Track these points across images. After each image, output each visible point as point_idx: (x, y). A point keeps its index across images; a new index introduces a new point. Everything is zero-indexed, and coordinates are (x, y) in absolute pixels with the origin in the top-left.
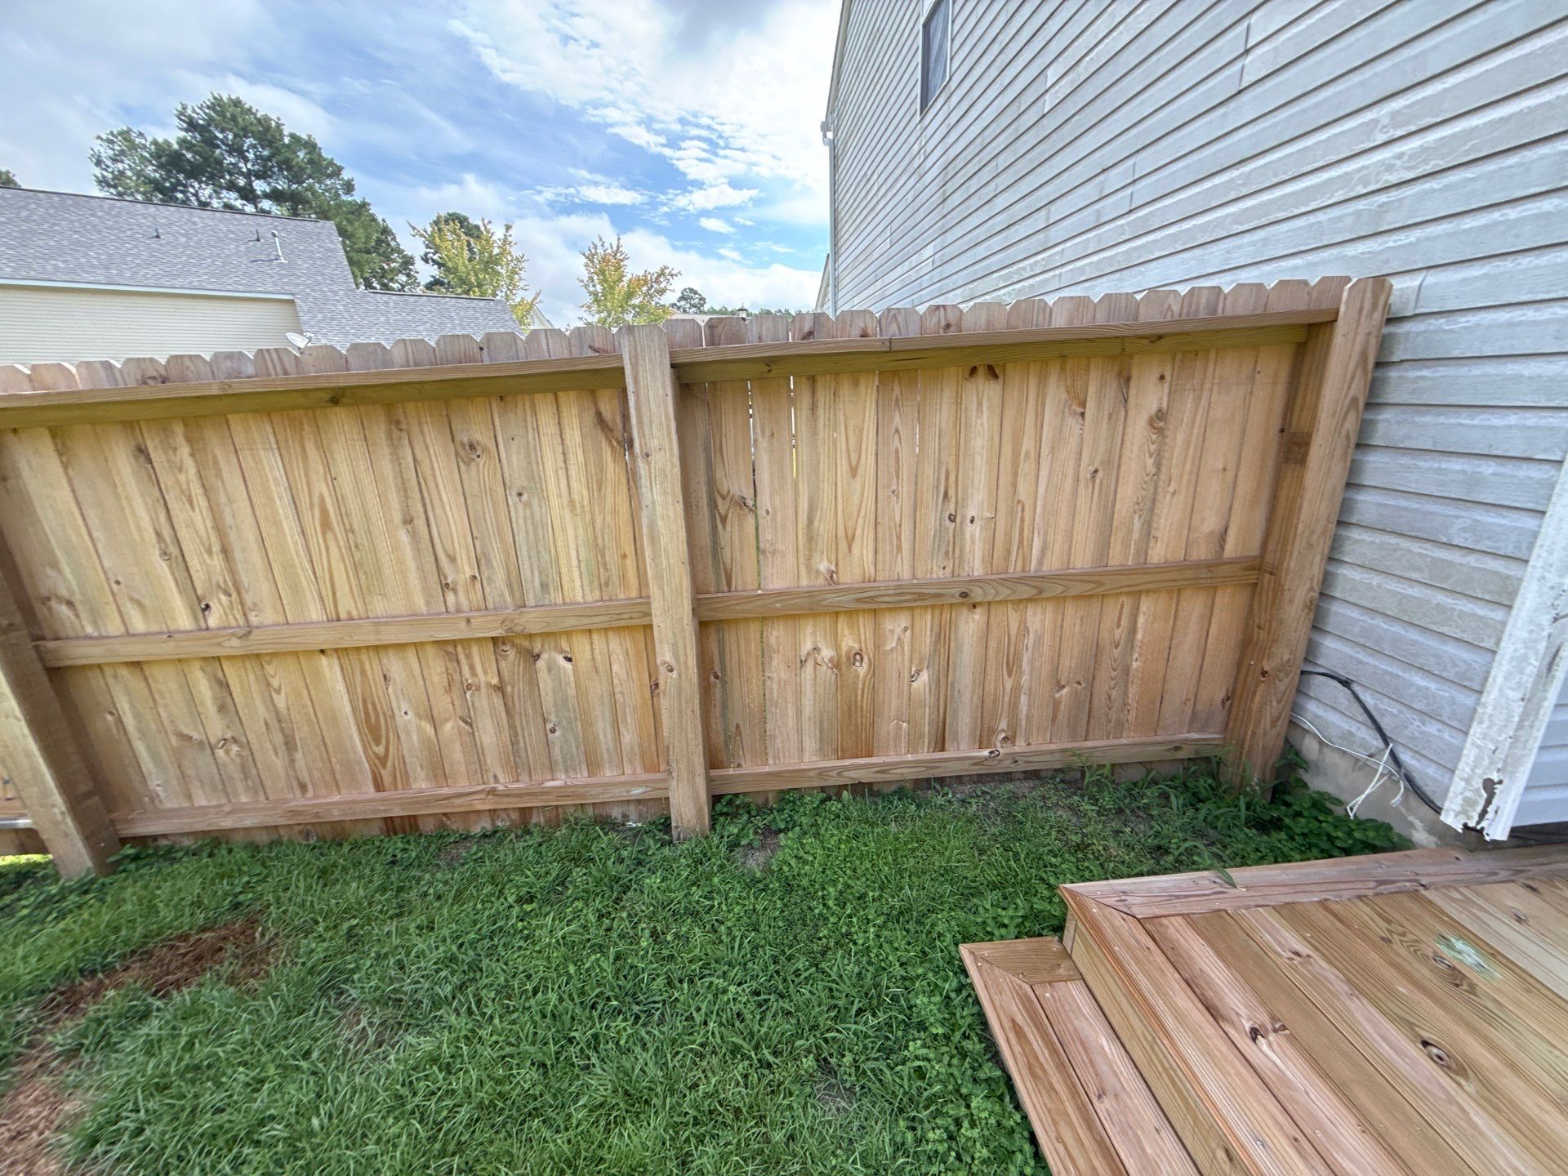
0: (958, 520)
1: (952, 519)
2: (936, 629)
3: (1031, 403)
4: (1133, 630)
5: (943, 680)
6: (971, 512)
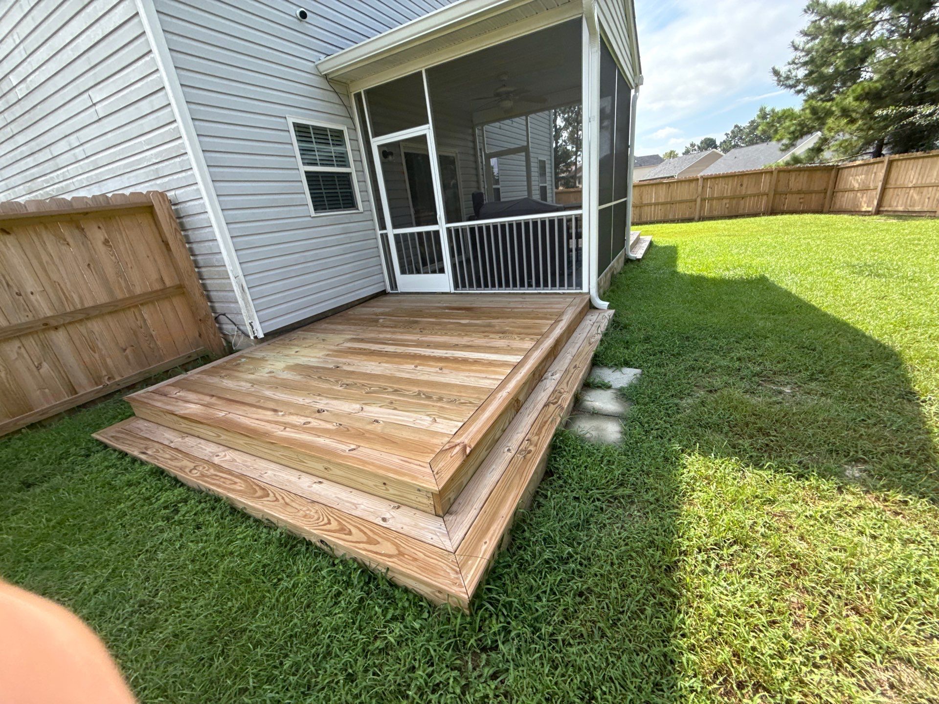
0: (23, 294)
1: (19, 294)
2: (39, 343)
3: (37, 243)
4: (145, 320)
5: (57, 364)
6: (29, 290)
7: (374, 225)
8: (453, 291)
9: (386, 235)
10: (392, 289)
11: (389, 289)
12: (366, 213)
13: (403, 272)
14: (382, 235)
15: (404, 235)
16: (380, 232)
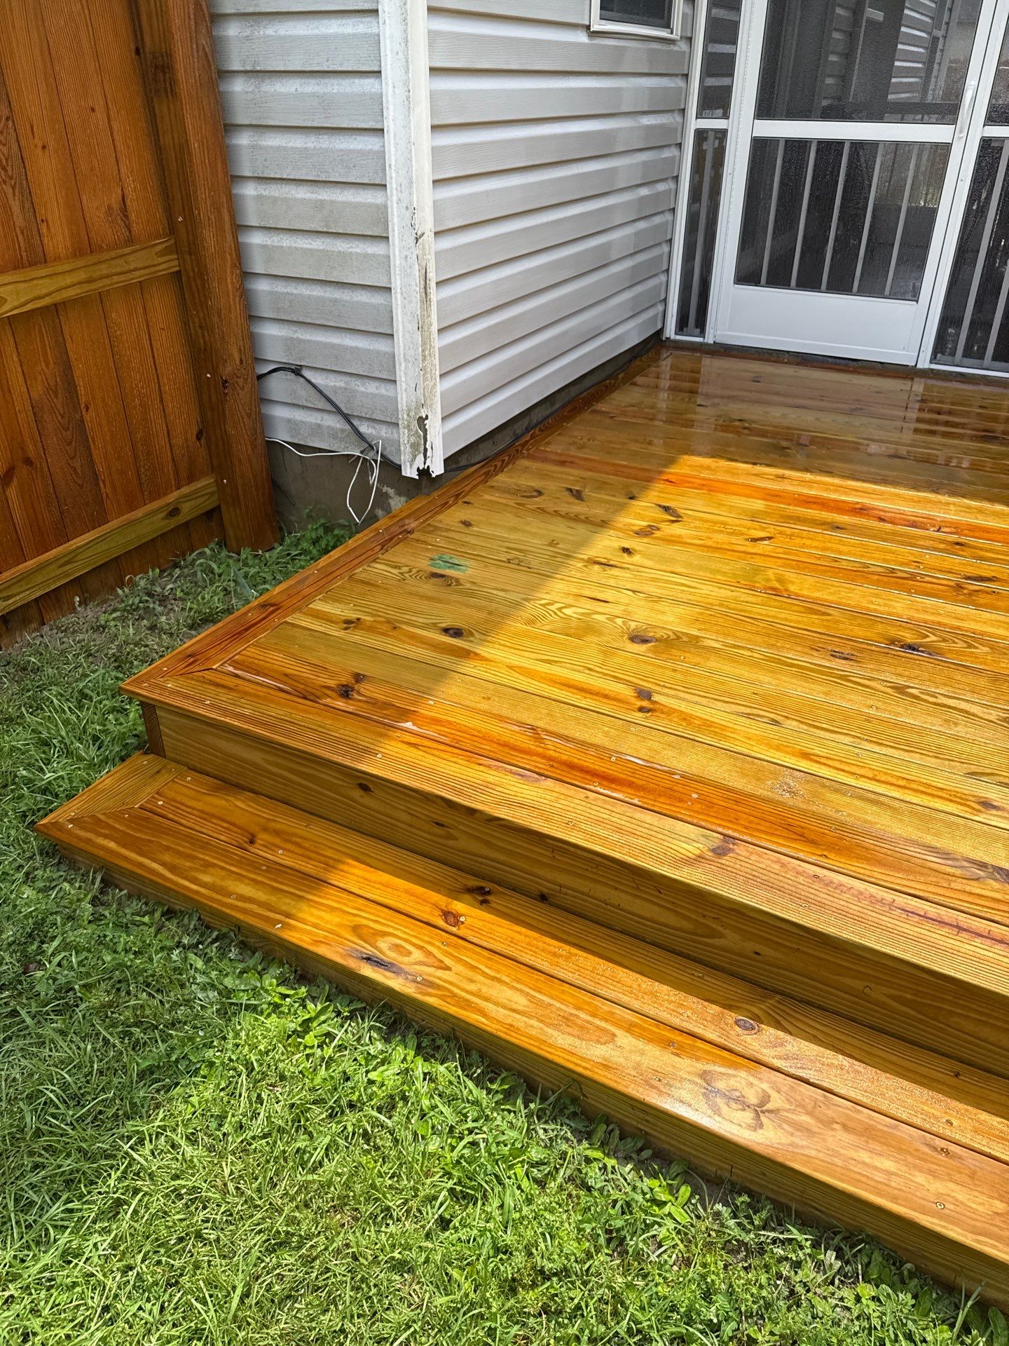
7: (685, 93)
8: (925, 363)
9: (722, 134)
10: (682, 325)
11: (670, 332)
13: (746, 276)
14: (701, 135)
15: (797, 147)
16: (694, 124)
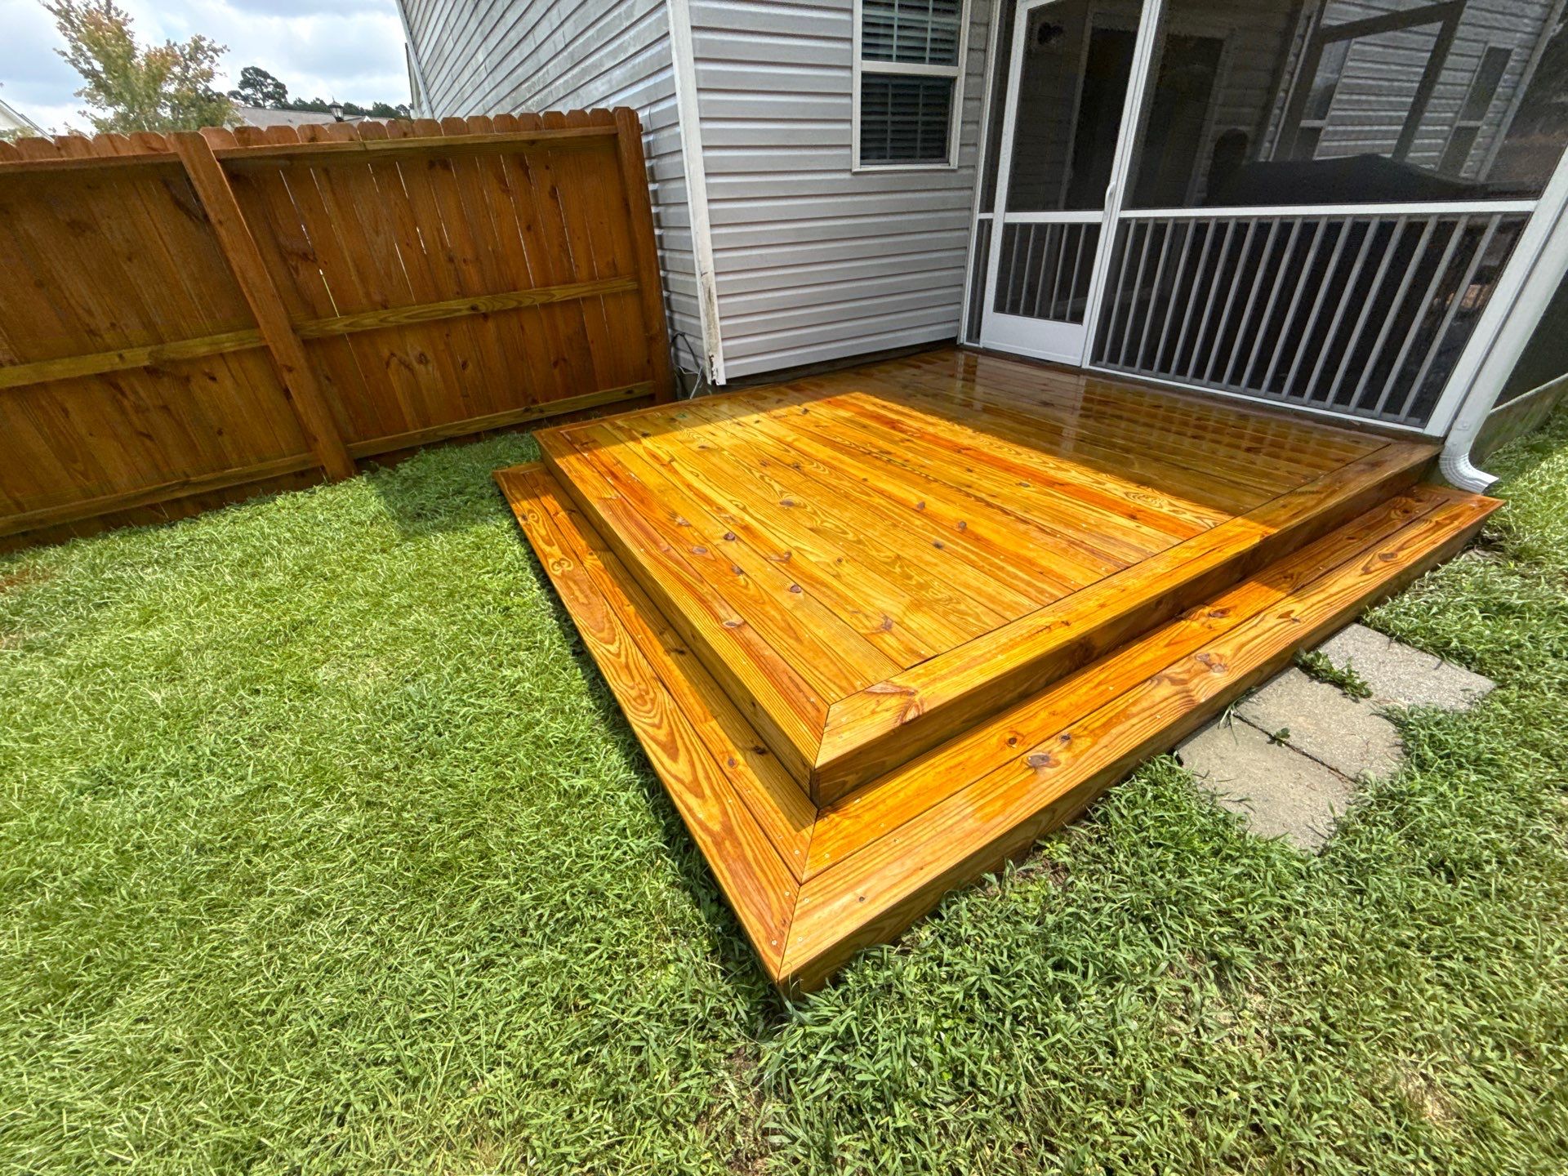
7: (972, 199)
8: (1086, 365)
9: (990, 222)
10: (969, 338)
11: (963, 338)
12: (964, 172)
13: (999, 307)
14: (981, 222)
16: (979, 216)
